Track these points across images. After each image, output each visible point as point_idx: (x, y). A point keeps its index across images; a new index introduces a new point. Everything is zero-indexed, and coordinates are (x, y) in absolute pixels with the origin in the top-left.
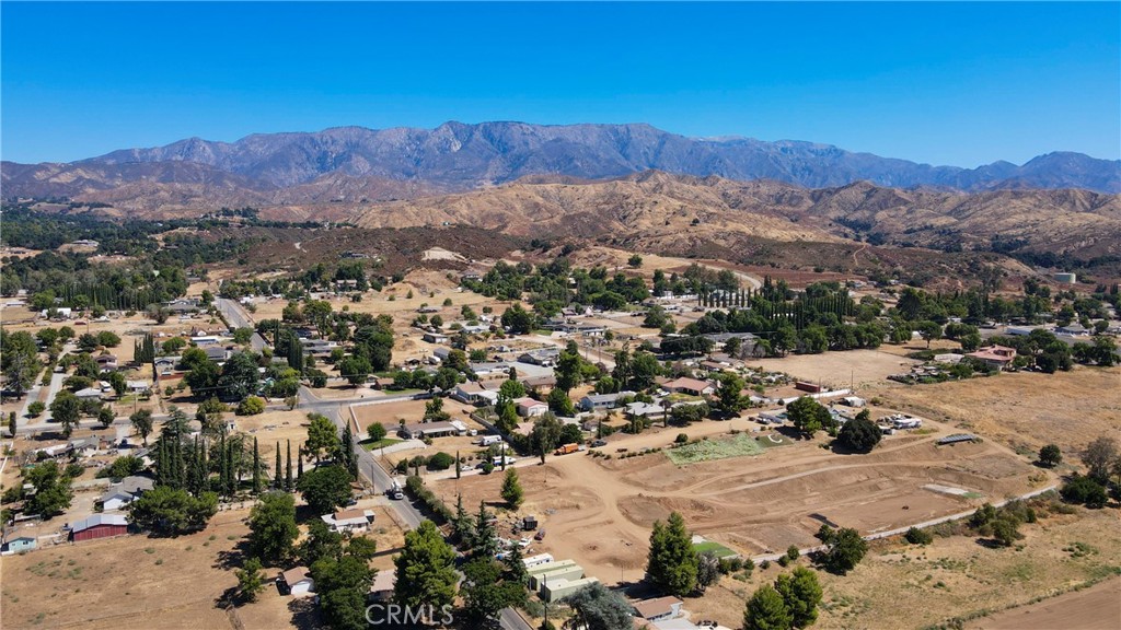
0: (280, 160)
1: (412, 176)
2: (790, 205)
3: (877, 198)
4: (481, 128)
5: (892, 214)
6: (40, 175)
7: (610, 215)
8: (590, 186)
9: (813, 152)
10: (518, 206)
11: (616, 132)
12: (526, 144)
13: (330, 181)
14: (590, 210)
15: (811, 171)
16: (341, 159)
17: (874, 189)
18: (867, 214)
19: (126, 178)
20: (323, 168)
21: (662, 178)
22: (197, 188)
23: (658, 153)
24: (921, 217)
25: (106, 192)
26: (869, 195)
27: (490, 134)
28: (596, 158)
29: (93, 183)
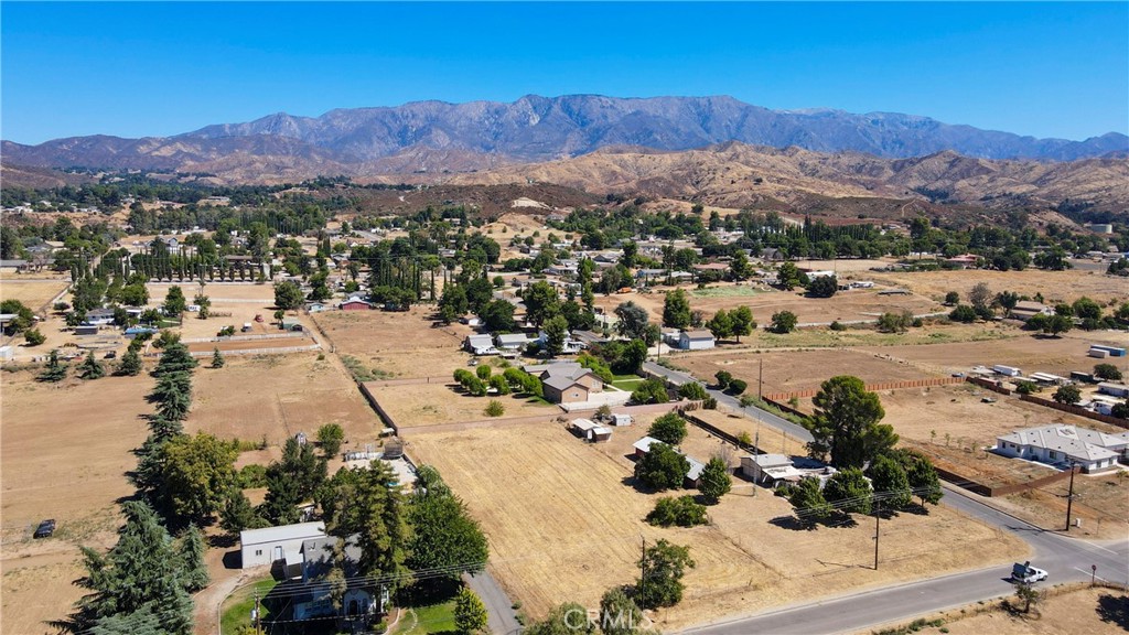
0: (362, 134)
1: (491, 149)
2: (871, 175)
3: (963, 167)
4: (559, 101)
5: (973, 183)
6: (143, 149)
7: (683, 180)
8: (667, 156)
9: (906, 124)
10: (596, 174)
11: (697, 105)
12: (605, 117)
13: (412, 154)
14: (665, 176)
15: (902, 144)
16: (422, 133)
17: (958, 158)
18: (948, 183)
19: (220, 152)
20: (404, 143)
21: (739, 149)
22: (288, 160)
23: (740, 126)
24: (1002, 185)
25: (206, 164)
26: (952, 164)
27: (569, 107)
28: (676, 131)
29: (192, 157)
